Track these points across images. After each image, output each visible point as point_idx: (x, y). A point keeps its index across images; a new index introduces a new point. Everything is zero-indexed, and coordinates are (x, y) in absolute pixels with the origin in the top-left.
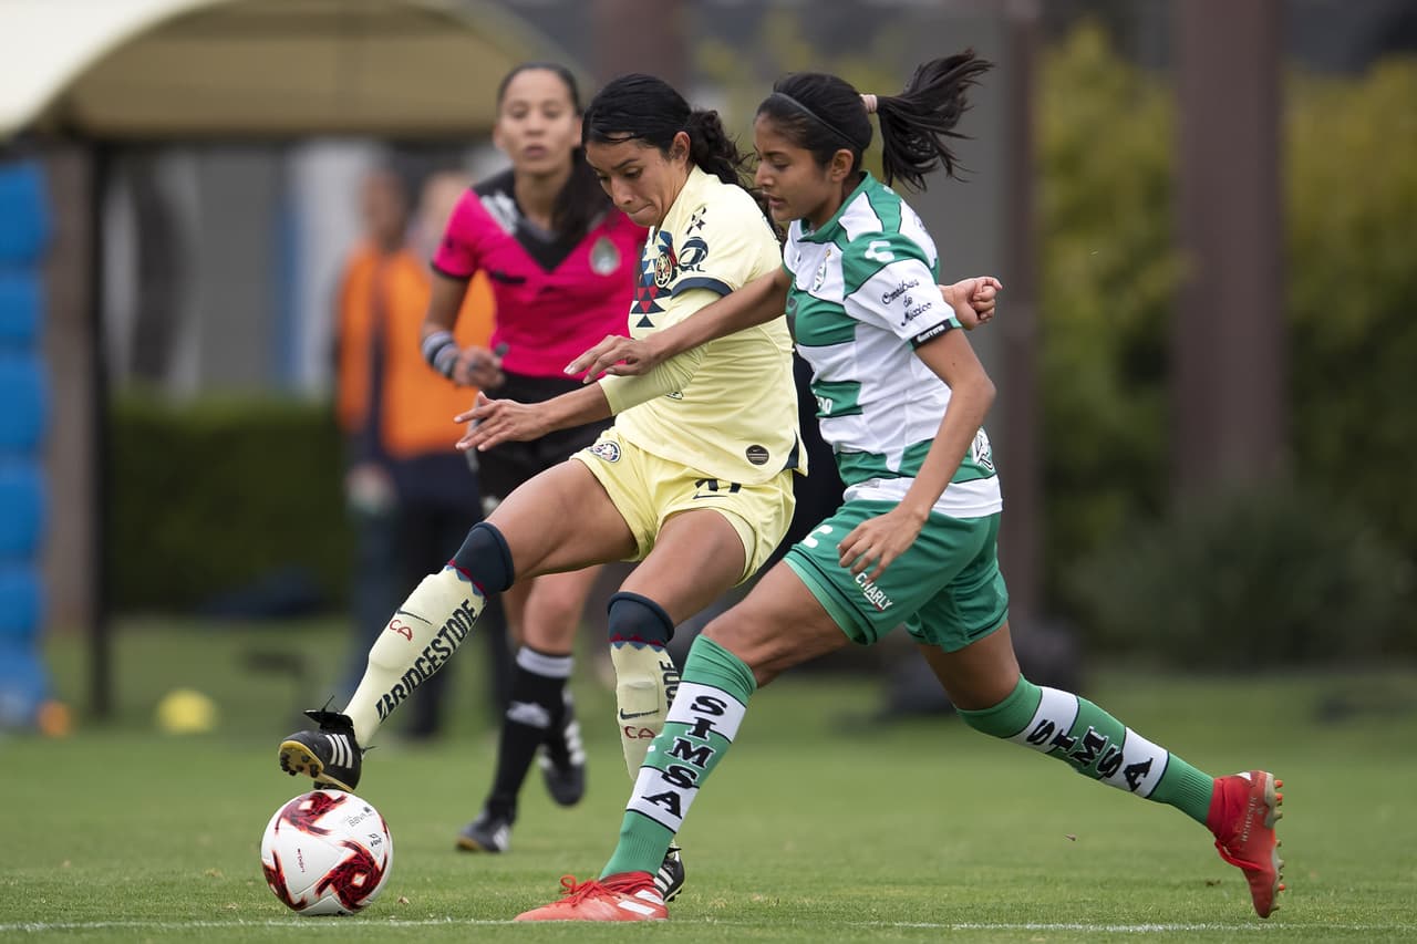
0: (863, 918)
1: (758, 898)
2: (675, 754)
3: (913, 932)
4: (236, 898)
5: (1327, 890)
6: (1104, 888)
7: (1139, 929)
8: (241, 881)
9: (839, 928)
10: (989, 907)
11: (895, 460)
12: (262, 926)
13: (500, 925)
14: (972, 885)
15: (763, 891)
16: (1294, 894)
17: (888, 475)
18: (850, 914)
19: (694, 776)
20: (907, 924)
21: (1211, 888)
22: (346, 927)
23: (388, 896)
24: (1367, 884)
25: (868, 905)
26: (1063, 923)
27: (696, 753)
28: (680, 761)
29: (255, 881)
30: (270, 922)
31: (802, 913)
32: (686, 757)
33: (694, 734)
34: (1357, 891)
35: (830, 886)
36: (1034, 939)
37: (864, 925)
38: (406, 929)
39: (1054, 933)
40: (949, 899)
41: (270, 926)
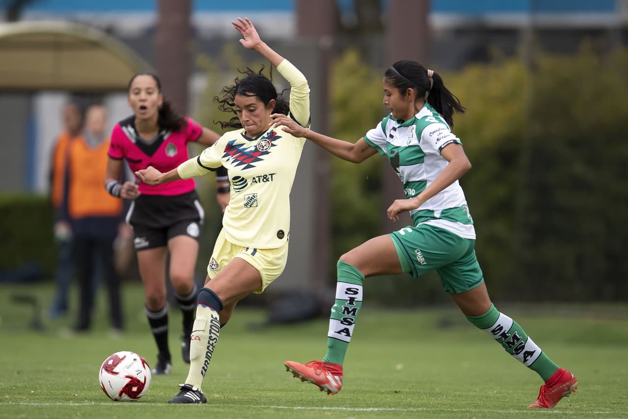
0: (258, 404)
1: (216, 396)
2: (344, 313)
3: (278, 410)
4: (8, 393)
5: (443, 395)
6: (355, 394)
7: (368, 410)
8: (10, 386)
9: (249, 408)
10: (308, 400)
11: (439, 213)
12: (19, 405)
13: (113, 406)
14: (302, 391)
15: (218, 393)
16: (429, 397)
17: (435, 218)
18: (253, 402)
19: (352, 320)
20: (275, 407)
21: (396, 394)
22: (52, 405)
23: (69, 393)
24: (458, 393)
25: (260, 399)
26: (338, 407)
27: (351, 311)
28: (346, 315)
29: (16, 387)
30: (22, 403)
31: (234, 402)
32: (348, 313)
33: (349, 304)
34: (455, 396)
35: (245, 391)
36: (326, 413)
37: (258, 407)
38: (76, 406)
39: (334, 411)
40: (292, 397)
41: (22, 405)
